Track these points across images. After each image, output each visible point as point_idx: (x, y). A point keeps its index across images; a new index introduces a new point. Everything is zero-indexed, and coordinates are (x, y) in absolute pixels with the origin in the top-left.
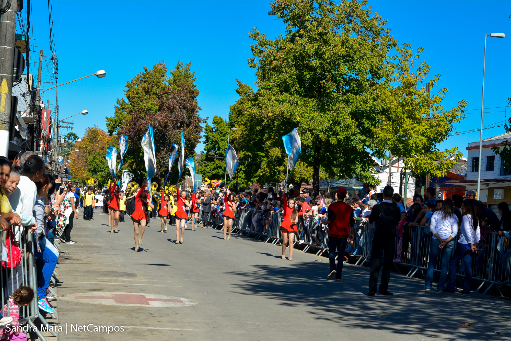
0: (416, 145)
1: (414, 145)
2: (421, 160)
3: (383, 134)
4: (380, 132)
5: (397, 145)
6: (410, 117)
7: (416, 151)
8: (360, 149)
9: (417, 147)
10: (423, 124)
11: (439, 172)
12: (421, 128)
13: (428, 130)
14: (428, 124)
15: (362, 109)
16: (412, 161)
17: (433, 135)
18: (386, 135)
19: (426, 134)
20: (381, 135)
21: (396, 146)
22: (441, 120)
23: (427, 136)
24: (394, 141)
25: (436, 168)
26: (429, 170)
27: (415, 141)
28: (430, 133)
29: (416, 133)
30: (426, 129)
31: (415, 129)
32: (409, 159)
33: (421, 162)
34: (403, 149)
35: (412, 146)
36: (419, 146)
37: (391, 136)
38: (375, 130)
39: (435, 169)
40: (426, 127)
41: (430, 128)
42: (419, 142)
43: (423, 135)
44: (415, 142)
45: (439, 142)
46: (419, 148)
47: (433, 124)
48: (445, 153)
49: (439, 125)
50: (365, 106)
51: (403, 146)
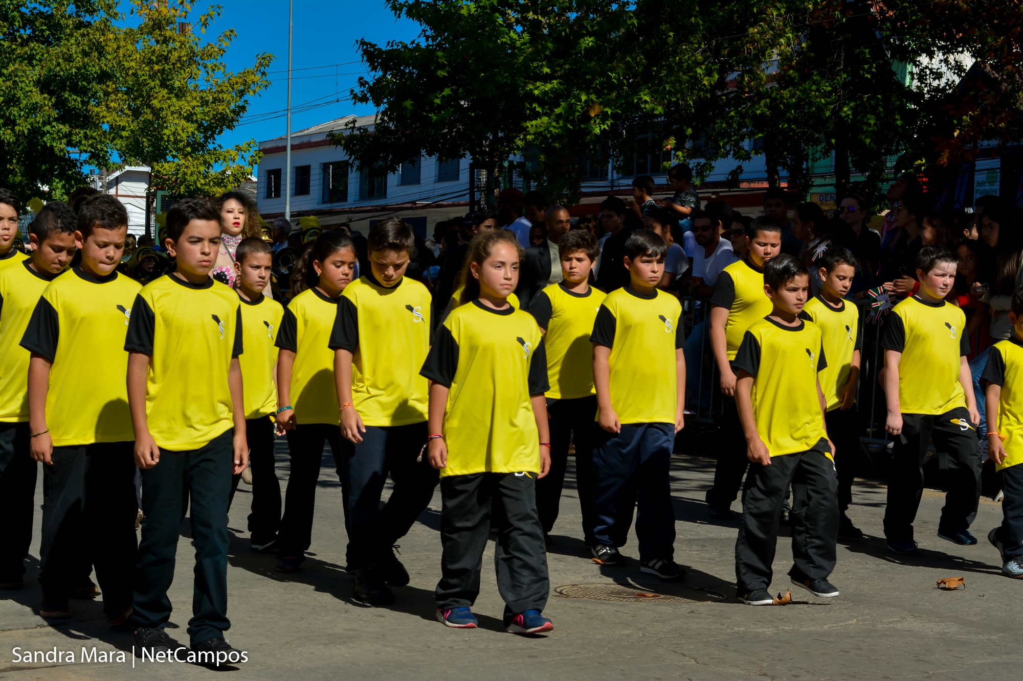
0: (176, 140)
1: (172, 138)
2: (186, 167)
3: (112, 117)
4: (105, 113)
5: (138, 139)
6: (163, 85)
7: (177, 150)
8: (62, 150)
9: (176, 142)
10: (189, 98)
11: (219, 190)
12: (185, 105)
13: (198, 110)
14: (198, 99)
15: (62, 73)
16: (167, 169)
17: (207, 118)
18: (117, 119)
19: (195, 118)
20: (108, 119)
21: (137, 142)
22: (222, 91)
23: (196, 121)
24: (132, 131)
25: (214, 183)
26: (202, 184)
27: (173, 130)
28: (202, 115)
29: (176, 116)
30: (193, 108)
31: (172, 109)
32: (163, 166)
33: (186, 170)
34: (149, 146)
35: (168, 141)
36: (181, 141)
37: (128, 121)
38: (96, 109)
39: (212, 183)
40: (195, 103)
41: (202, 106)
42: (180, 132)
43: (189, 118)
44: (174, 132)
45: (220, 132)
46: (181, 145)
47: (207, 98)
48: (231, 152)
49: (219, 101)
50: (68, 67)
51: (149, 140)
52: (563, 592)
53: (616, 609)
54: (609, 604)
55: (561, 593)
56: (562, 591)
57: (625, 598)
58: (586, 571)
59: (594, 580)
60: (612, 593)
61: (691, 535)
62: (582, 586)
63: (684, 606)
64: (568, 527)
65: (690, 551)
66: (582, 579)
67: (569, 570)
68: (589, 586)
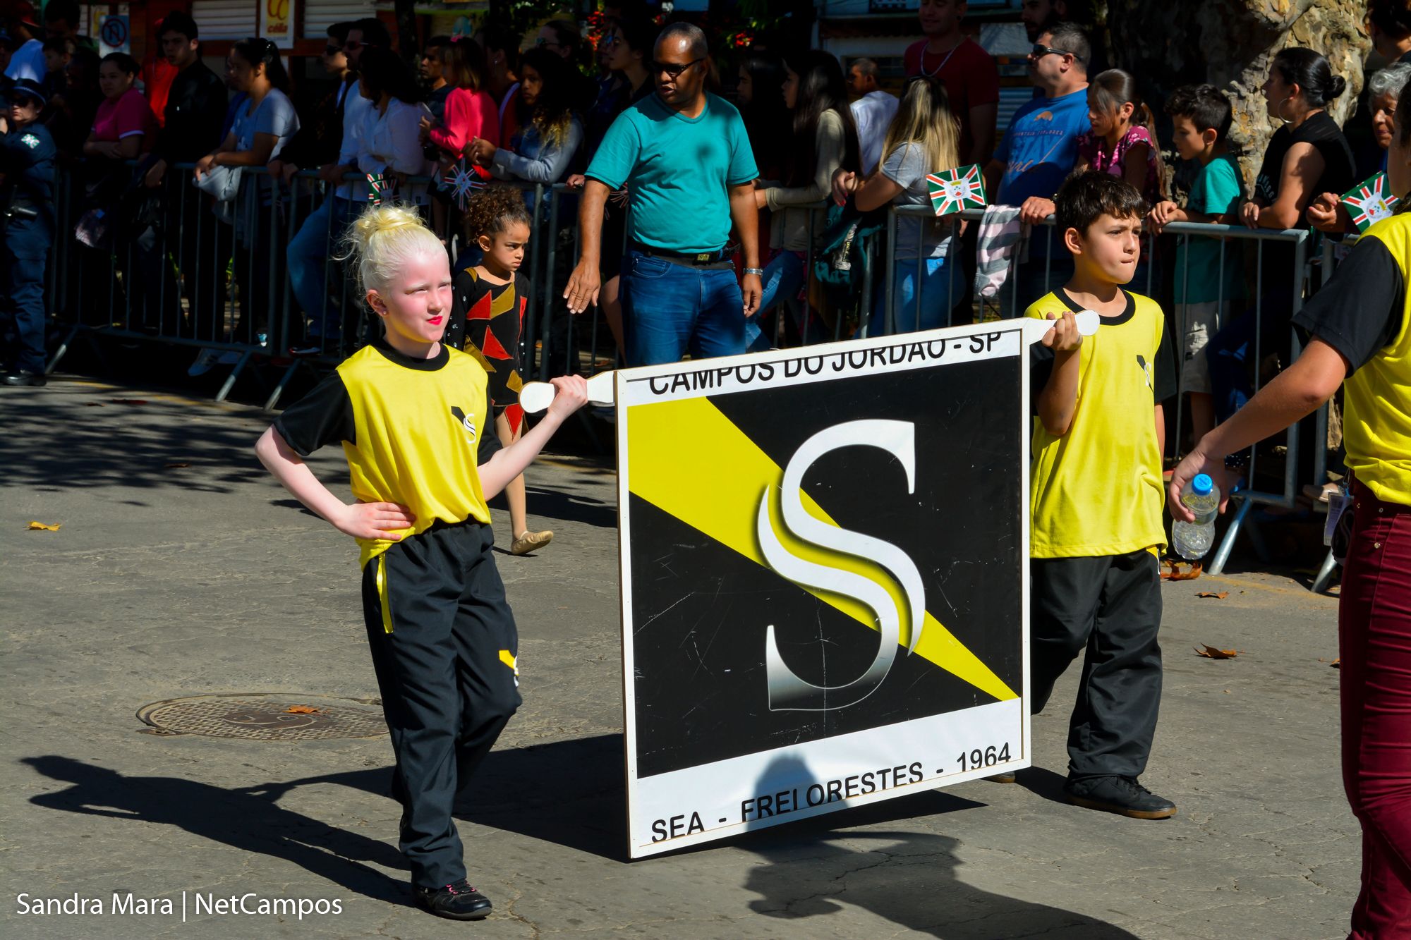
52: (152, 717)
53: (244, 759)
54: (230, 748)
55: (149, 723)
56: (148, 714)
57: (254, 728)
58: (184, 672)
59: (197, 689)
60: (230, 716)
61: (340, 586)
62: (181, 703)
63: (356, 747)
64: (143, 573)
65: (346, 623)
66: (179, 687)
67: (156, 671)
68: (192, 701)
